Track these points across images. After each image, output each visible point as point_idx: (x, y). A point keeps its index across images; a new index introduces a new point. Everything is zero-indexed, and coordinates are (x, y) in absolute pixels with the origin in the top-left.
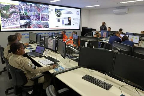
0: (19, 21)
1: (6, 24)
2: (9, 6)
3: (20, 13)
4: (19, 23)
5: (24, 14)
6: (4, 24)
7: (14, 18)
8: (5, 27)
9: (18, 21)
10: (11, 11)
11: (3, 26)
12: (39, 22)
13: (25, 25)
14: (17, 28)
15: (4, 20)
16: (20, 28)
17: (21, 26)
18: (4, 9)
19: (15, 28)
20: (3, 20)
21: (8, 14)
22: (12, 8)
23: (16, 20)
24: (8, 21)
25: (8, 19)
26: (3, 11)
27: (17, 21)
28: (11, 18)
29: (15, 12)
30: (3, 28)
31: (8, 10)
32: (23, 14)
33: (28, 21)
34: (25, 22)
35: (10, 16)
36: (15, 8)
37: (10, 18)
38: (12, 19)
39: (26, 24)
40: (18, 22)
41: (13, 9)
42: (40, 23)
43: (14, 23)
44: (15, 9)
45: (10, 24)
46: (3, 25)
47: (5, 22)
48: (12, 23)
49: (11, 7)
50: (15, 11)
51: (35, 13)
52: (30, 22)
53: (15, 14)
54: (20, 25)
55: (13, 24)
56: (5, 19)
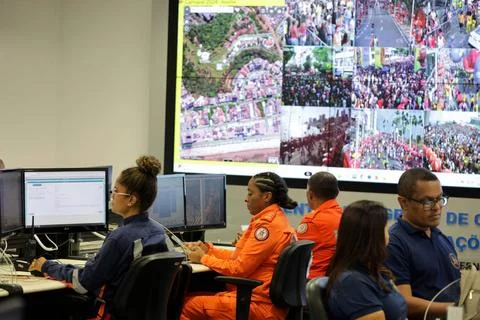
0: (276, 110)
1: (200, 131)
2: (229, 17)
3: (287, 56)
4: (276, 124)
5: (314, 60)
6: (191, 134)
7: (249, 95)
8: (195, 151)
9: (269, 110)
10: (237, 46)
11: (187, 146)
12: (415, 123)
13: (308, 141)
14: (258, 157)
15: (198, 109)
16: (276, 159)
17: (286, 151)
18: (201, 41)
19: (245, 160)
20: (190, 106)
21: (219, 67)
22: (242, 29)
23: (259, 105)
24: (216, 115)
25: (214, 101)
26: (194, 53)
27: (263, 115)
28: (234, 93)
29: (260, 54)
30: (186, 153)
31: (220, 43)
32: (307, 67)
33: (329, 112)
34: (313, 123)
35: (228, 81)
36: (260, 28)
37: (224, 91)
38: (235, 99)
39: (315, 131)
40: (270, 122)
41: (248, 33)
42: (420, 130)
43: (246, 124)
44: (260, 36)
45: (223, 129)
46: (185, 134)
47: (197, 117)
48: (234, 125)
49: (239, 22)
50: (258, 47)
51: (389, 50)
52: (345, 118)
53: (258, 68)
54: (276, 144)
55: (240, 133)
56: (201, 100)
